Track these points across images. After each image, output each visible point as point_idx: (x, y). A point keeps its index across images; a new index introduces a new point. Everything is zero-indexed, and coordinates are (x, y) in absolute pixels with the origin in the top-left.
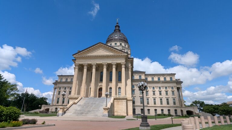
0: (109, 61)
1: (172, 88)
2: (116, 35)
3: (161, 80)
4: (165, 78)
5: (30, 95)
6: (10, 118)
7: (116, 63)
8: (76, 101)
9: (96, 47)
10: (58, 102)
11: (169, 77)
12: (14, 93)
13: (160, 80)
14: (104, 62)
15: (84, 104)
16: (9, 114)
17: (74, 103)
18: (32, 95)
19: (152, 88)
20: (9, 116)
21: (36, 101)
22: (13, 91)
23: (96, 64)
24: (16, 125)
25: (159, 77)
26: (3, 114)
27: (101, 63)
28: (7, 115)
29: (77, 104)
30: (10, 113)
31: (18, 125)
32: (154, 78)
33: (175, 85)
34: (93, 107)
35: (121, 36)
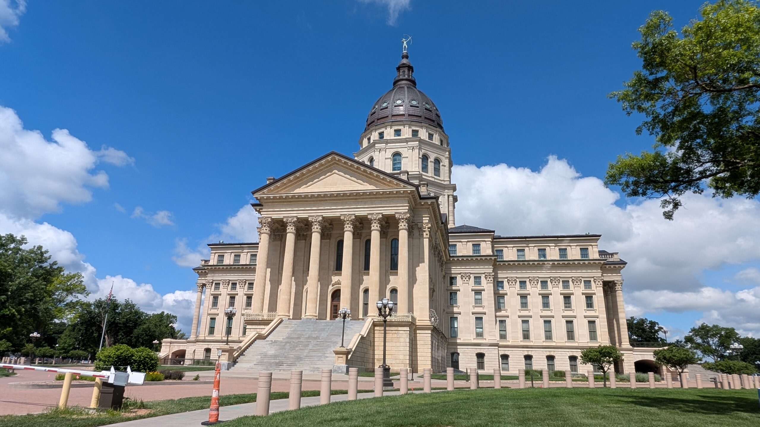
0: (362, 211)
1: (587, 283)
2: (399, 102)
3: (548, 258)
4: (563, 252)
5: (121, 305)
6: (144, 366)
7: (381, 216)
8: (265, 330)
9: (322, 165)
10: (212, 331)
11: (578, 248)
12: (75, 300)
13: (544, 256)
14: (345, 212)
15: (288, 338)
16: (142, 360)
17: (261, 337)
18: (129, 305)
19: (518, 283)
20: (143, 364)
21: (141, 327)
22: (71, 294)
23: (321, 218)
24: (155, 379)
25: (542, 245)
26: (133, 359)
27: (338, 214)
28: (140, 361)
29: (267, 339)
30: (145, 359)
31: (158, 379)
32: (527, 249)
33: (597, 273)
34: (310, 347)
35: (414, 103)
